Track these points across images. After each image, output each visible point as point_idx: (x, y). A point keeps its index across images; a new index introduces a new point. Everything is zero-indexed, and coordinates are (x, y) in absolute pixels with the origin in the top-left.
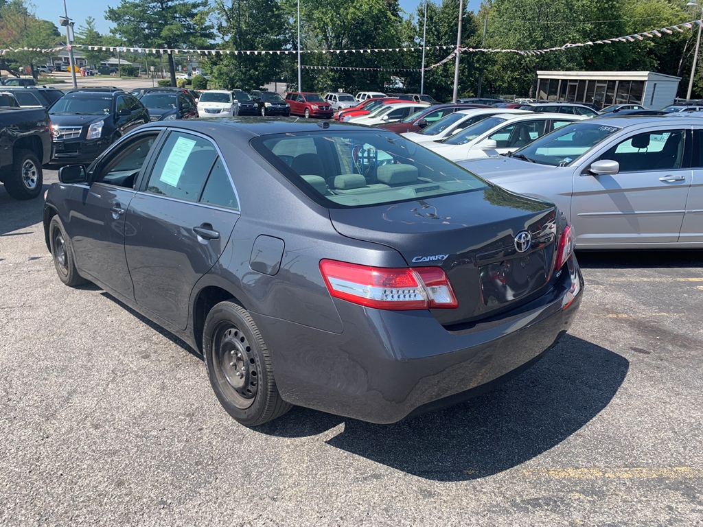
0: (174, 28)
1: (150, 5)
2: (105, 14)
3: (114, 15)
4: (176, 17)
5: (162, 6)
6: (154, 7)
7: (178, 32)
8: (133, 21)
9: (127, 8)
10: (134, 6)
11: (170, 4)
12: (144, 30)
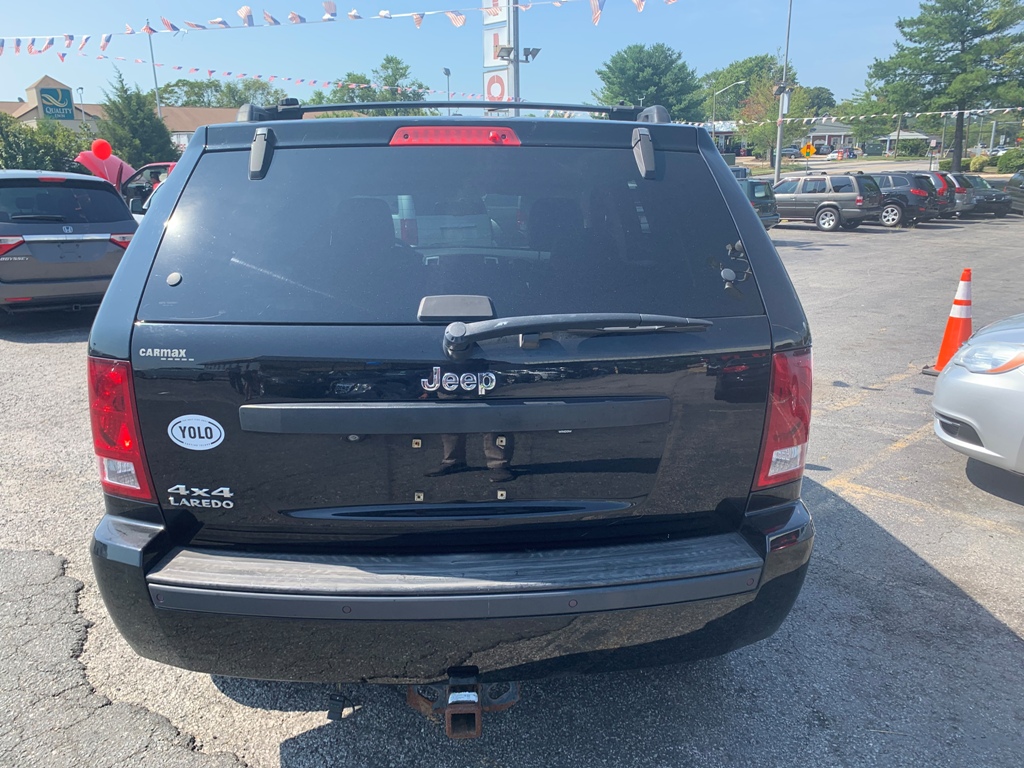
0: (974, 78)
1: (942, 48)
2: (868, 70)
3: (881, 70)
4: (982, 61)
5: (963, 46)
6: (948, 50)
7: (978, 84)
8: (910, 75)
9: (905, 56)
10: (917, 52)
11: (977, 41)
12: (923, 86)
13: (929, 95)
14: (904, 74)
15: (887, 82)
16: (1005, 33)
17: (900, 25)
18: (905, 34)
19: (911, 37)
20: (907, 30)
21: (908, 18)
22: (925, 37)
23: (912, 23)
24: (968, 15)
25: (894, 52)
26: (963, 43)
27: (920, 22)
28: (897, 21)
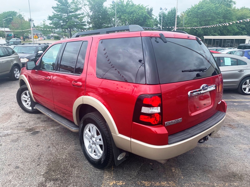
1: (63, 15)
3: (50, 18)
4: (72, 19)
7: (73, 24)
9: (55, 15)
10: (58, 15)
11: (70, 14)
12: (61, 23)
13: (62, 26)
14: (56, 20)
15: (52, 22)
16: (76, 13)
17: (53, 8)
18: (54, 10)
19: (56, 11)
20: (55, 9)
21: (54, 6)
22: (59, 12)
23: (55, 8)
24: (68, 8)
25: (53, 14)
26: (68, 14)
27: (57, 8)
28: (52, 7)
